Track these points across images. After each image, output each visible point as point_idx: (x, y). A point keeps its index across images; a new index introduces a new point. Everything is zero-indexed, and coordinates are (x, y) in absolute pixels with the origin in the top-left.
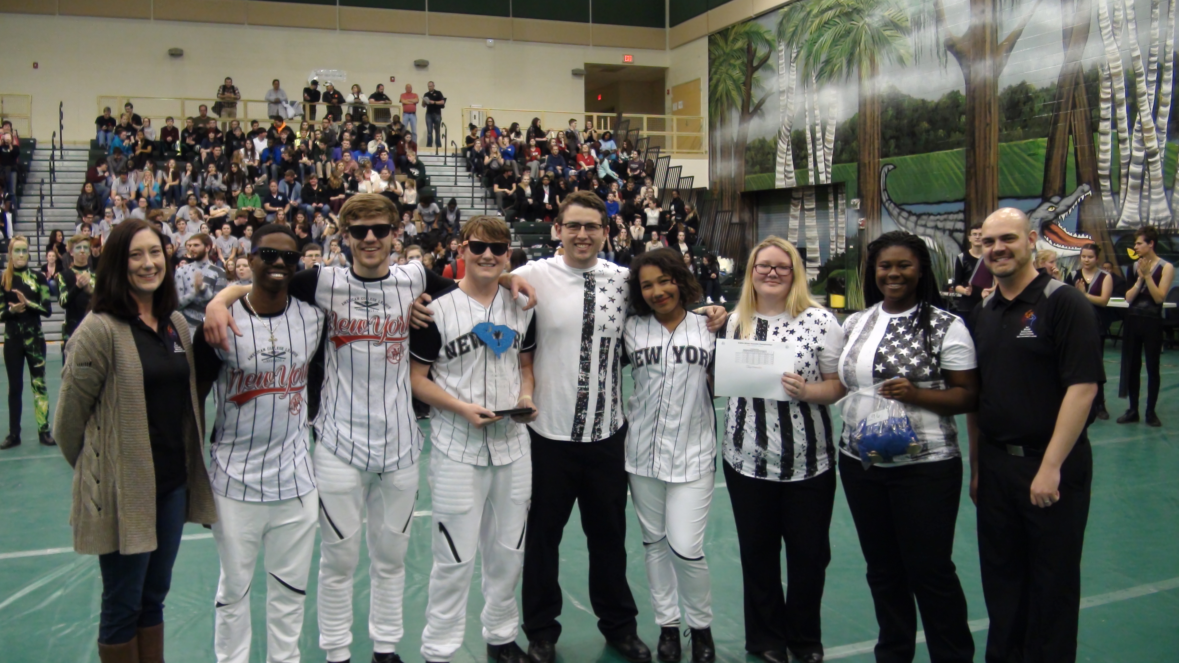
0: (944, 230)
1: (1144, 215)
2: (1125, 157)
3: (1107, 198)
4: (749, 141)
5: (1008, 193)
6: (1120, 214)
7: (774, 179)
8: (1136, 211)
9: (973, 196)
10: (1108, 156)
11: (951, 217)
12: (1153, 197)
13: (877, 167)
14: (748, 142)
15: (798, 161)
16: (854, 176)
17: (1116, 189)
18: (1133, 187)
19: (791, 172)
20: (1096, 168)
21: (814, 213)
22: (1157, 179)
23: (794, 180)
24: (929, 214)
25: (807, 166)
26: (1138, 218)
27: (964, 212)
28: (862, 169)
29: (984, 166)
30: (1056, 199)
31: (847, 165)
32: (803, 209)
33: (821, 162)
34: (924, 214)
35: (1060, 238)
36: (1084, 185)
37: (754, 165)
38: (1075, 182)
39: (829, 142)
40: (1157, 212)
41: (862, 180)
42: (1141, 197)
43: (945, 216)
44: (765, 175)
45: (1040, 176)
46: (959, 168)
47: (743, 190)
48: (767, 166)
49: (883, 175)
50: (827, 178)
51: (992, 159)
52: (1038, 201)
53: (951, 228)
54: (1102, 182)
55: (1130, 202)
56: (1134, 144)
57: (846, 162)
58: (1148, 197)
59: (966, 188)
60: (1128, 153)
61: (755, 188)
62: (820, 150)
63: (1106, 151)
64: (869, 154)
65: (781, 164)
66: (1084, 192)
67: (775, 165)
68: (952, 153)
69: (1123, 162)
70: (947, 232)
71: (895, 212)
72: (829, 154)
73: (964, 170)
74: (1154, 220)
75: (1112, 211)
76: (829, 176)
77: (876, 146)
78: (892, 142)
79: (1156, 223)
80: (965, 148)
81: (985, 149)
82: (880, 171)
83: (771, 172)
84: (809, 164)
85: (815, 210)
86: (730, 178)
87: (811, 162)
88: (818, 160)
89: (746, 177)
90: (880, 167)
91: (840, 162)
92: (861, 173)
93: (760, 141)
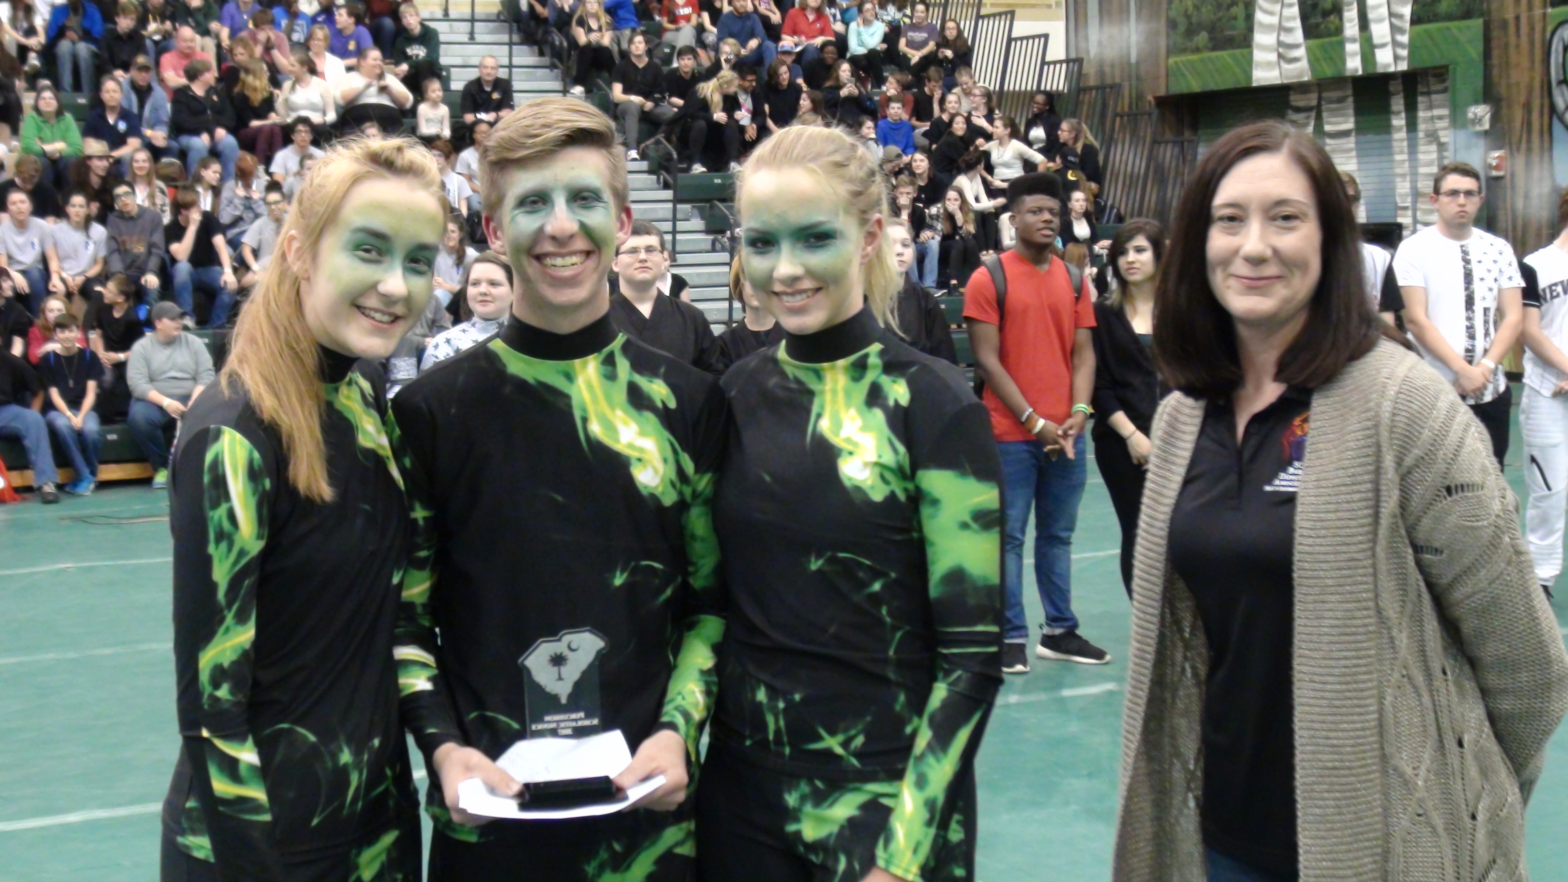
7: (1247, 63)
13: (1538, 27)
15: (1317, 19)
16: (1475, 51)
19: (1296, 46)
21: (1350, 142)
23: (1304, 64)
25: (1339, 30)
28: (1495, 34)
31: (1453, 25)
32: (1319, 133)
33: (1380, 20)
37: (1191, 32)
41: (1495, 61)
44: (1225, 55)
47: (1162, 92)
48: (1228, 33)
50: (1396, 58)
57: (1450, 17)
61: (1196, 86)
65: (1268, 28)
67: (1250, 30)
72: (1403, 2)
76: (1404, 53)
82: (1548, 35)
83: (1239, 47)
84: (1347, 25)
85: (1353, 134)
86: (1125, 63)
87: (1351, 21)
88: (1371, 15)
89: (1171, 61)
90: (1549, 29)
91: (1435, 18)
92: (1494, 44)
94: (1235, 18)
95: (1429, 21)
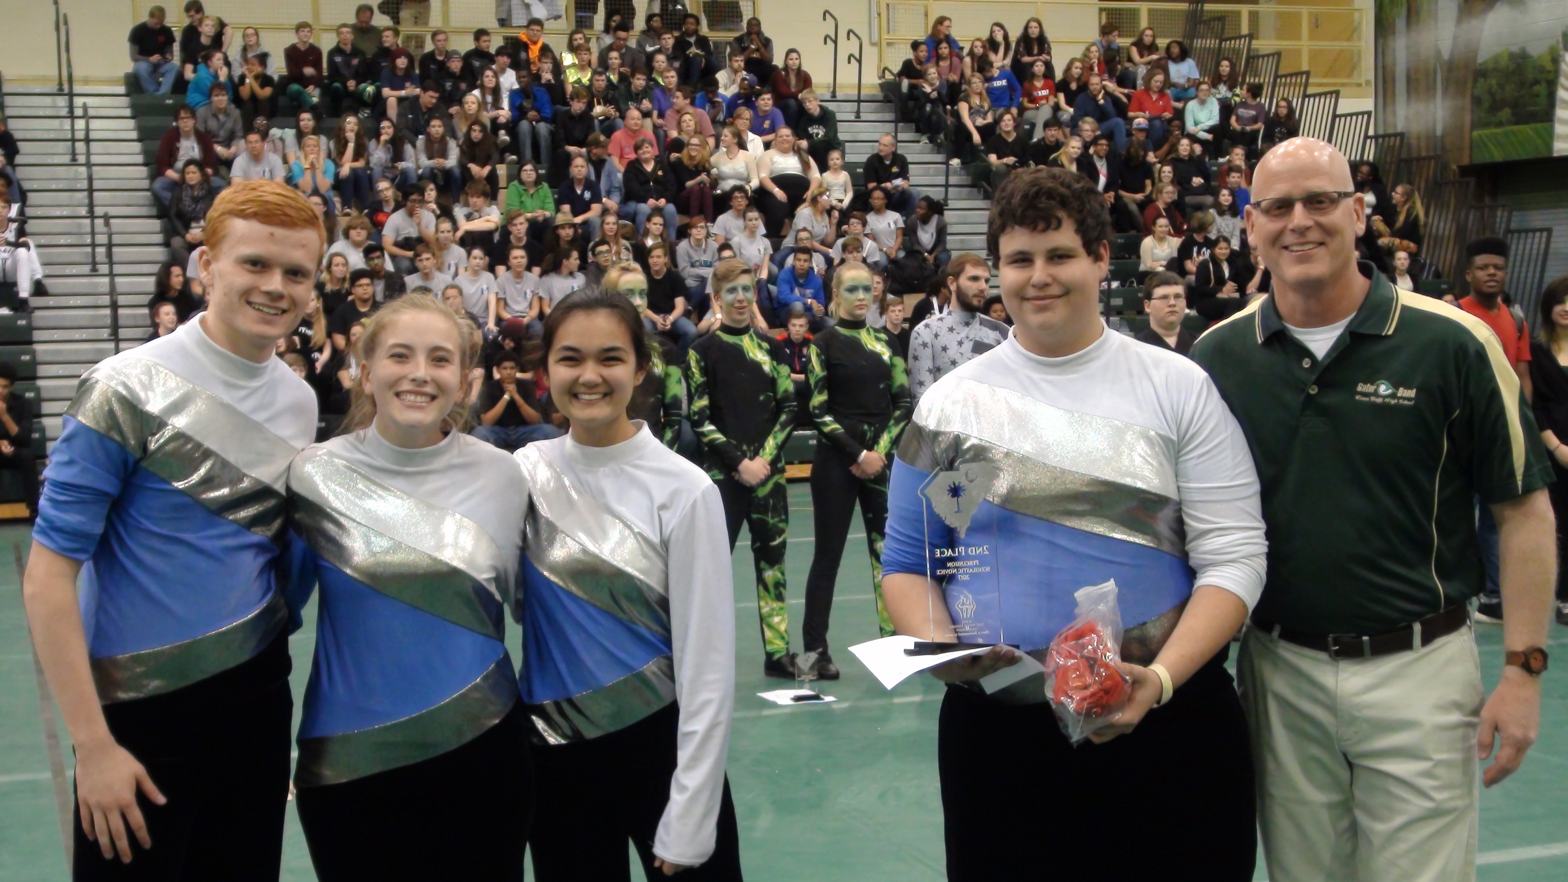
4: (1484, 56)
7: (1549, 137)
14: (1480, 60)
44: (1527, 129)
47: (1466, 161)
48: (1532, 108)
61: (1498, 156)
67: (1552, 105)
83: (1542, 121)
86: (1431, 137)
89: (1475, 133)
93: (1512, 56)
94: (1537, 96)
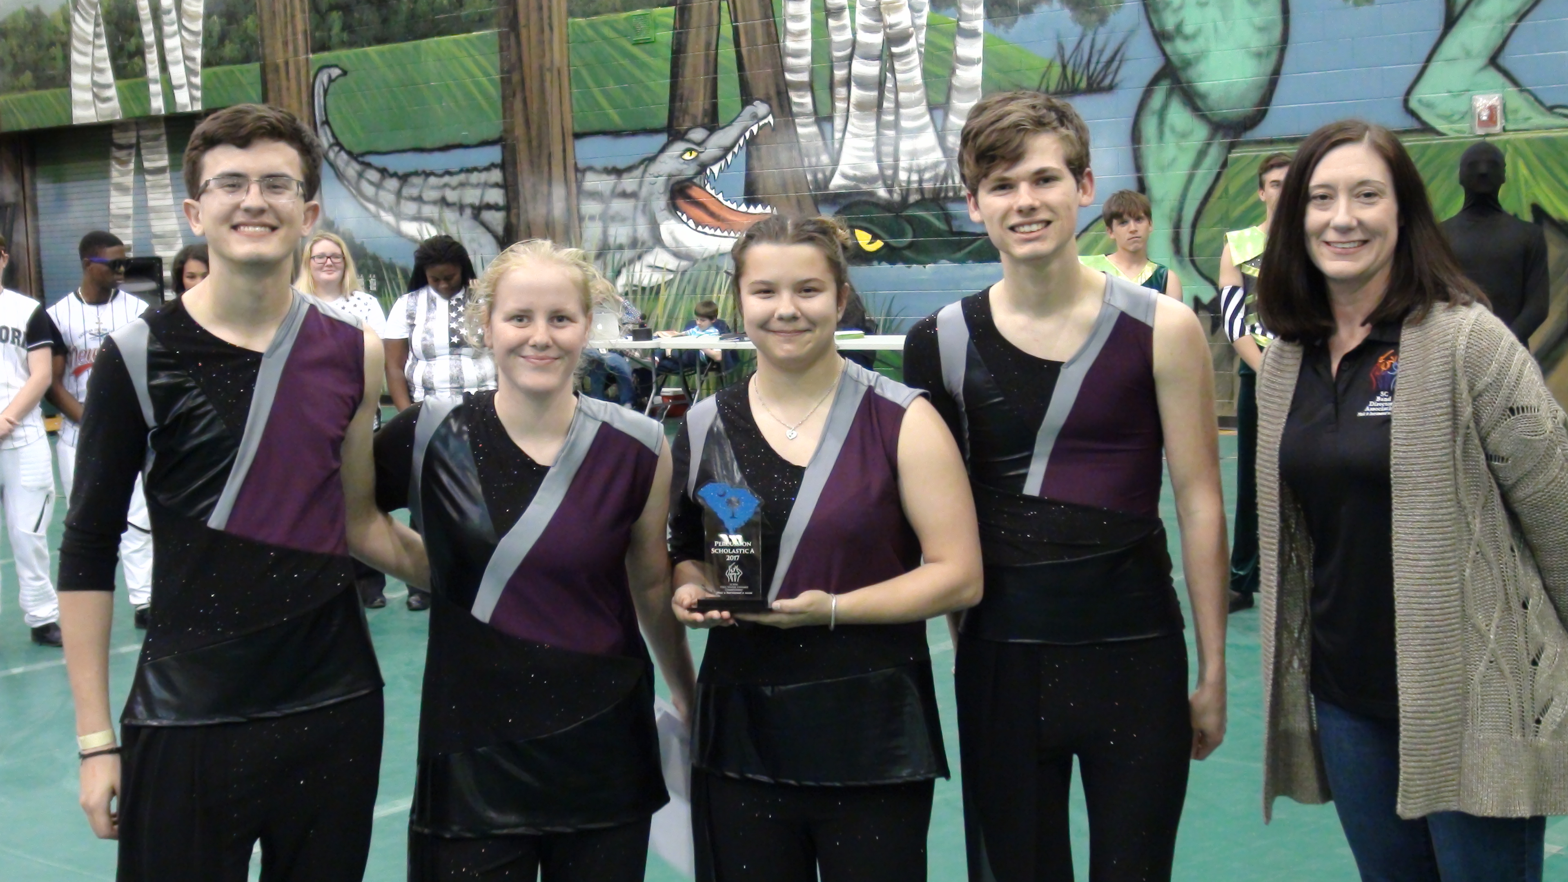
0: (461, 208)
1: (888, 161)
2: (841, 46)
3: (806, 130)
5: (597, 127)
6: (835, 162)
7: (67, 103)
8: (872, 154)
9: (519, 131)
10: (806, 43)
11: (475, 177)
12: (904, 124)
13: (303, 72)
15: (124, 61)
16: (255, 93)
17: (824, 111)
18: (862, 106)
19: (107, 86)
20: (781, 69)
21: (166, 178)
22: (913, 89)
23: (115, 104)
24: (427, 174)
25: (143, 72)
26: (874, 168)
27: (502, 166)
28: (270, 76)
29: (541, 68)
30: (698, 134)
31: (236, 68)
32: (140, 170)
33: (177, 63)
34: (416, 174)
35: (712, 214)
36: (757, 103)
38: (738, 99)
39: (193, 18)
40: (914, 154)
42: (880, 125)
43: (462, 177)
44: (47, 94)
45: (661, 86)
46: (486, 74)
48: (51, 72)
49: (319, 90)
50: (193, 99)
51: (557, 54)
52: (663, 138)
53: (477, 202)
54: (794, 97)
55: (857, 136)
56: (862, 19)
57: (233, 61)
58: (896, 125)
59: (504, 117)
60: (847, 35)
61: (24, 123)
62: (173, 35)
63: (801, 34)
64: (285, 44)
65: (83, 68)
66: (756, 118)
67: (68, 70)
68: (469, 41)
69: (837, 54)
70: (468, 212)
71: (352, 170)
72: (194, 45)
73: (497, 77)
74: (910, 170)
75: (818, 156)
76: (198, 94)
77: (300, 27)
78: (336, 17)
79: (915, 177)
80: (496, 30)
81: (542, 31)
82: (311, 80)
83: (60, 86)
84: (149, 67)
85: (168, 171)
87: (152, 63)
88: (169, 58)
90: (312, 73)
91: (221, 62)
92: (270, 86)
93: (29, 15)
94: (54, 59)
95: (218, 64)
